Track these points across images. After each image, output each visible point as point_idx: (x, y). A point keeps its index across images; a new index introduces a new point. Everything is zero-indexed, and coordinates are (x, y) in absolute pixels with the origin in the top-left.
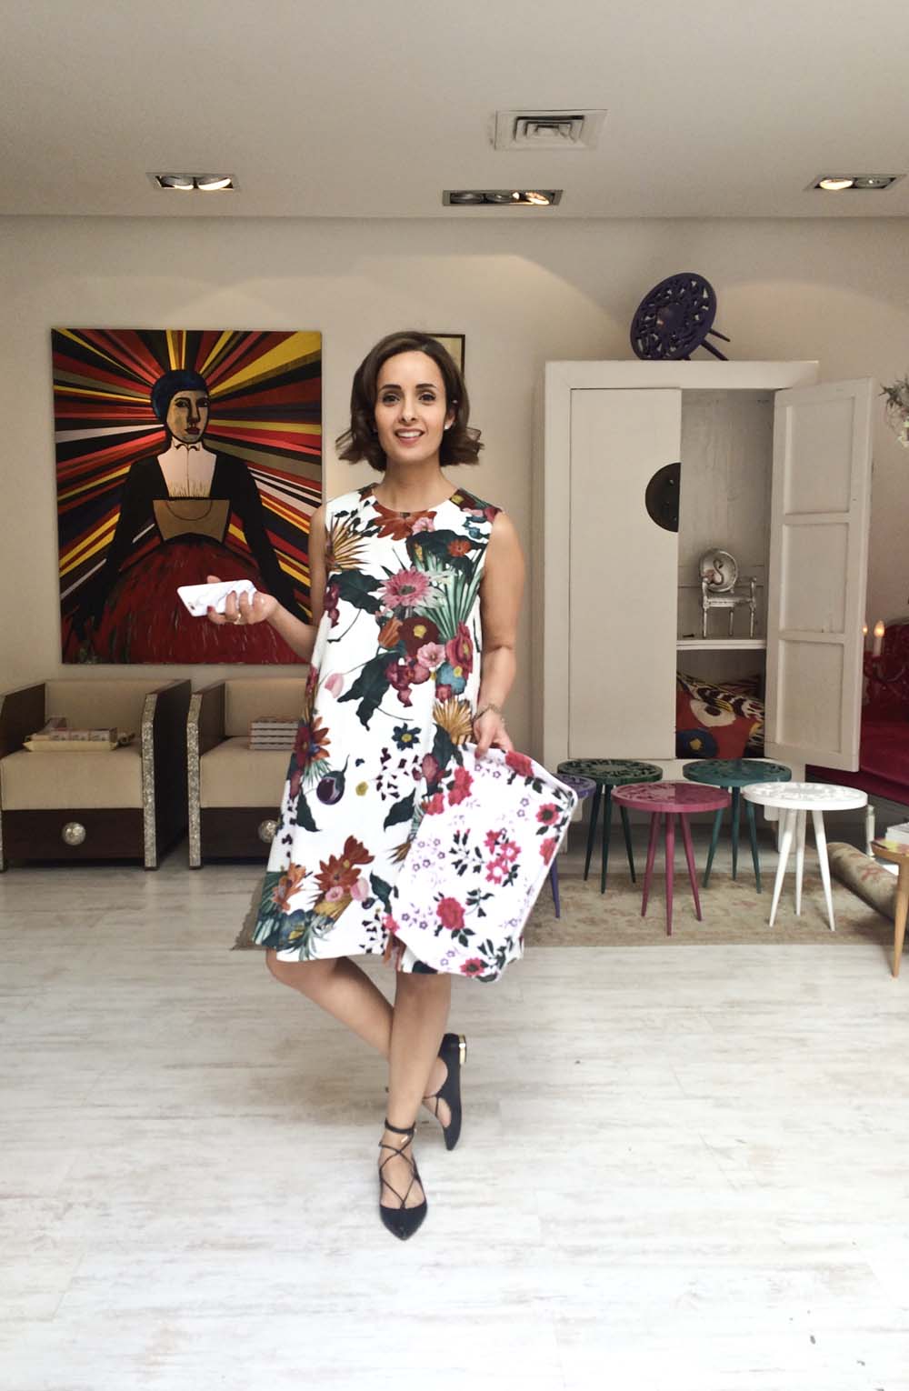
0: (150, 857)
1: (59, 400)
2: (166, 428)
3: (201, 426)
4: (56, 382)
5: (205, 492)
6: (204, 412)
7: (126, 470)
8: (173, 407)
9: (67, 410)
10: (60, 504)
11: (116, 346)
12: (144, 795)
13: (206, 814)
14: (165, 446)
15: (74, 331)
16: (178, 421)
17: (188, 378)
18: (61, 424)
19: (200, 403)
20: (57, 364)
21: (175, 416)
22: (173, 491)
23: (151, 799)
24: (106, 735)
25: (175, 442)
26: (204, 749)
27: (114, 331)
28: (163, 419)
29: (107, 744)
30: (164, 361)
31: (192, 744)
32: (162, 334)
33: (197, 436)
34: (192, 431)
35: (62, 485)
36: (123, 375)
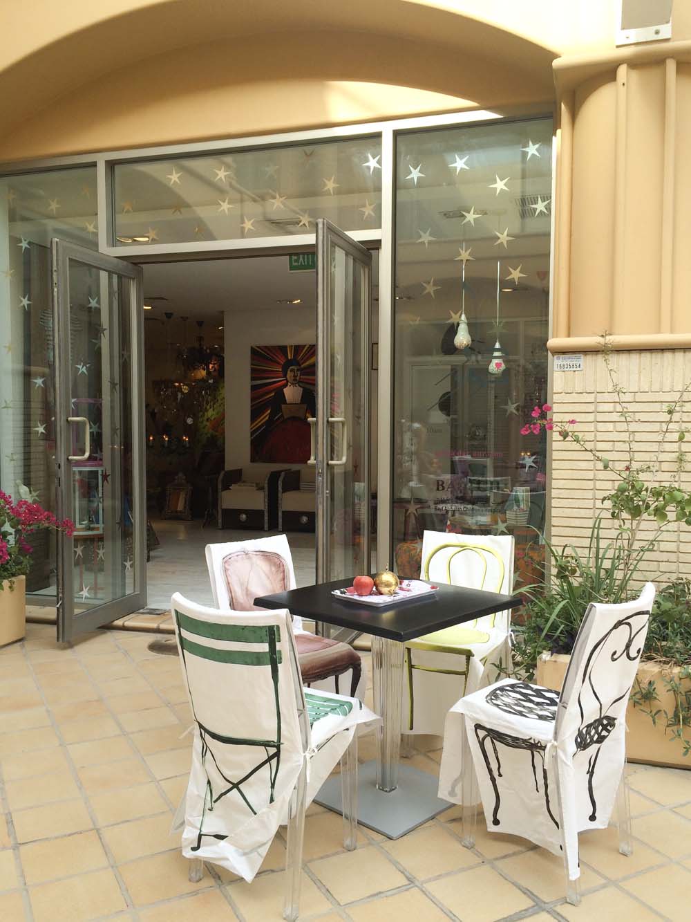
0: (266, 526)
1: (253, 370)
2: (287, 379)
3: (298, 378)
4: (252, 364)
5: (299, 402)
6: (299, 373)
7: (273, 394)
8: (289, 372)
9: (256, 374)
10: (252, 406)
11: (271, 351)
12: (265, 505)
13: (283, 512)
14: (286, 386)
15: (258, 347)
16: (290, 377)
17: (294, 362)
18: (253, 379)
19: (298, 370)
20: (252, 359)
21: (289, 374)
22: (288, 402)
23: (267, 507)
24: (255, 485)
25: (289, 384)
26: (284, 491)
27: (272, 347)
28: (285, 376)
29: (255, 488)
30: (287, 357)
31: (280, 489)
32: (286, 347)
33: (296, 382)
34: (295, 380)
35: (253, 400)
36: (272, 361)
